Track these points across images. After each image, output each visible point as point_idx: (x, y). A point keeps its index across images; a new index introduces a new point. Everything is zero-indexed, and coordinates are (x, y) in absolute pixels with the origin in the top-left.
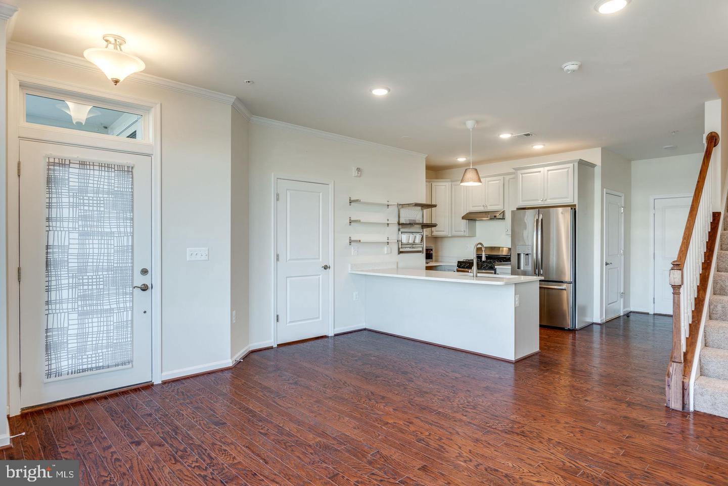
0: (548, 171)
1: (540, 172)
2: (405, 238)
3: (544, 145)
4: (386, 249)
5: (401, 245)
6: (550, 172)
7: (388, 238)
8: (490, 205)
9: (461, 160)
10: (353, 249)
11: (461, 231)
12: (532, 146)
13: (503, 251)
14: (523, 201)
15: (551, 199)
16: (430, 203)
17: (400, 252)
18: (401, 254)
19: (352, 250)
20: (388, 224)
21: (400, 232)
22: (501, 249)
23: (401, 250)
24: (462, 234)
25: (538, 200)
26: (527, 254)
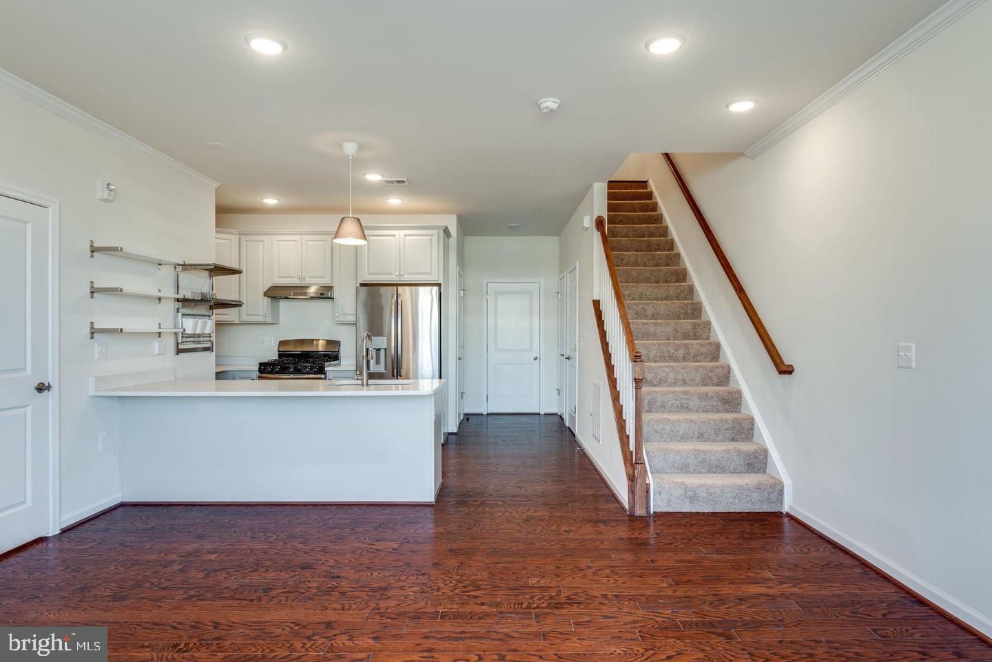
0: (405, 235)
1: (394, 236)
2: (190, 325)
3: (402, 200)
4: (156, 346)
5: (182, 337)
6: (408, 237)
7: (160, 324)
8: (310, 277)
9: (271, 201)
10: (97, 346)
11: (259, 315)
12: (387, 199)
13: (317, 345)
14: (369, 274)
15: (409, 274)
16: (238, 268)
17: (179, 351)
18: (182, 355)
19: (97, 349)
20: (160, 299)
21: (180, 314)
22: (315, 342)
23: (181, 347)
24: (260, 319)
25: (392, 274)
26: (379, 349)
